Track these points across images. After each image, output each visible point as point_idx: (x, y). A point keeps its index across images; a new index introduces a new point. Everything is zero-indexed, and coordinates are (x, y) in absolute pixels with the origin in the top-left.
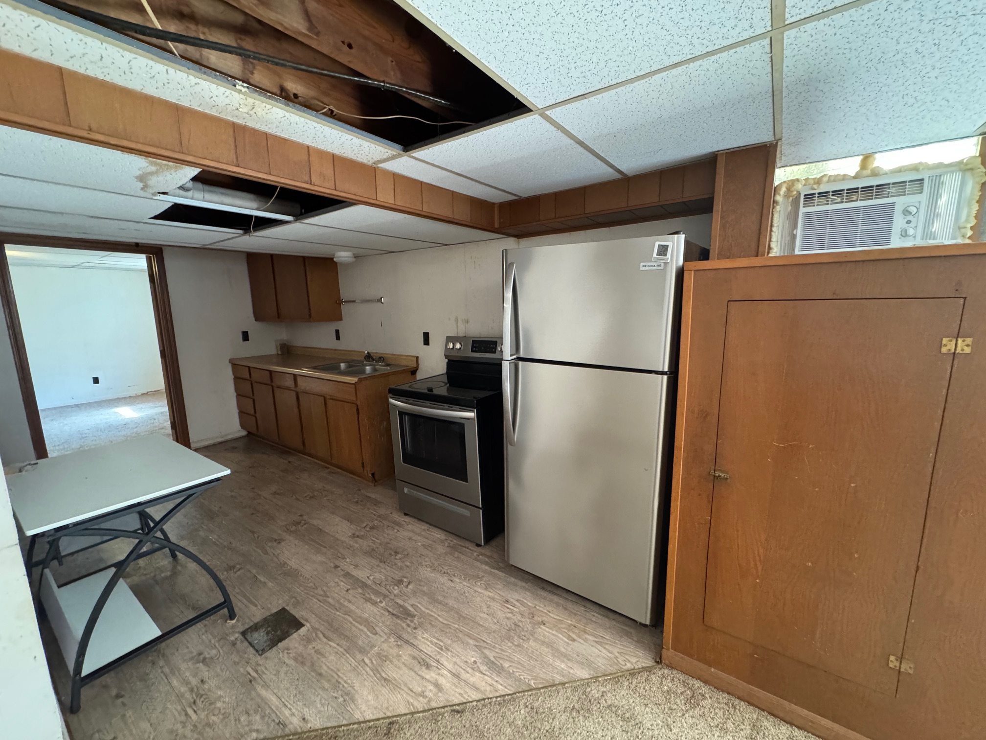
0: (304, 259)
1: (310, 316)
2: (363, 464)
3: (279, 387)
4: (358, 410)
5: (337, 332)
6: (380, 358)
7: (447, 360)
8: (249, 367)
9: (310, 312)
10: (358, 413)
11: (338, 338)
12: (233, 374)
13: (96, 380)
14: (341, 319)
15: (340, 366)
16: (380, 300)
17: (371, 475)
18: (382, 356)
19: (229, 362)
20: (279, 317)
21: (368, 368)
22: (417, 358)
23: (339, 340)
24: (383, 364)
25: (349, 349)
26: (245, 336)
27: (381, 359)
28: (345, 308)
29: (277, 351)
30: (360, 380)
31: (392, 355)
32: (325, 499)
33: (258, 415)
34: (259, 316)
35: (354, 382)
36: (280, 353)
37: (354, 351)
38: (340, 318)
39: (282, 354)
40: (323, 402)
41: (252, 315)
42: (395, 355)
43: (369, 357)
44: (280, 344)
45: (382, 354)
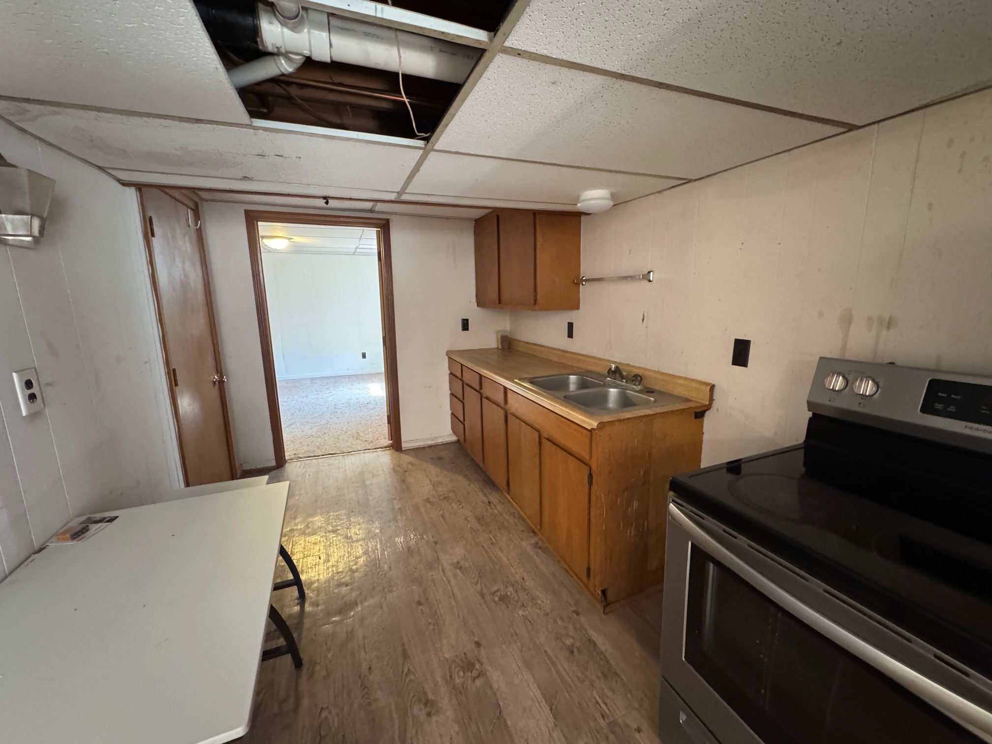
0: (535, 213)
1: (535, 301)
2: (589, 569)
3: (487, 398)
4: (590, 476)
5: (570, 326)
6: (636, 376)
7: (810, 414)
8: (462, 365)
9: (536, 296)
10: (590, 482)
11: (570, 335)
12: (449, 369)
13: (364, 356)
14: (578, 308)
15: (568, 379)
16: (646, 277)
17: (600, 593)
18: (640, 372)
19: (447, 355)
20: (500, 302)
21: (613, 391)
22: (713, 387)
23: (572, 337)
24: (639, 388)
25: (583, 353)
26: (465, 325)
27: (637, 378)
28: (585, 291)
29: (498, 346)
30: (602, 425)
31: (655, 372)
32: (521, 612)
33: (466, 423)
34: (481, 302)
35: (589, 428)
36: (500, 347)
37: (594, 358)
38: (575, 305)
39: (503, 349)
40: (537, 441)
41: (474, 299)
42: (663, 374)
43: (617, 373)
44: (501, 336)
45: (639, 368)
